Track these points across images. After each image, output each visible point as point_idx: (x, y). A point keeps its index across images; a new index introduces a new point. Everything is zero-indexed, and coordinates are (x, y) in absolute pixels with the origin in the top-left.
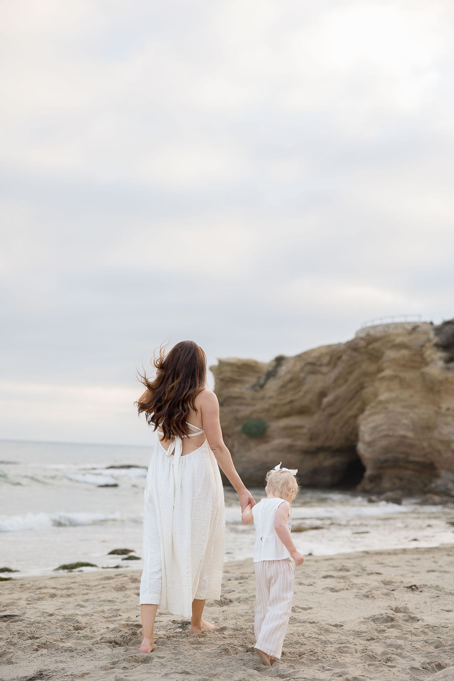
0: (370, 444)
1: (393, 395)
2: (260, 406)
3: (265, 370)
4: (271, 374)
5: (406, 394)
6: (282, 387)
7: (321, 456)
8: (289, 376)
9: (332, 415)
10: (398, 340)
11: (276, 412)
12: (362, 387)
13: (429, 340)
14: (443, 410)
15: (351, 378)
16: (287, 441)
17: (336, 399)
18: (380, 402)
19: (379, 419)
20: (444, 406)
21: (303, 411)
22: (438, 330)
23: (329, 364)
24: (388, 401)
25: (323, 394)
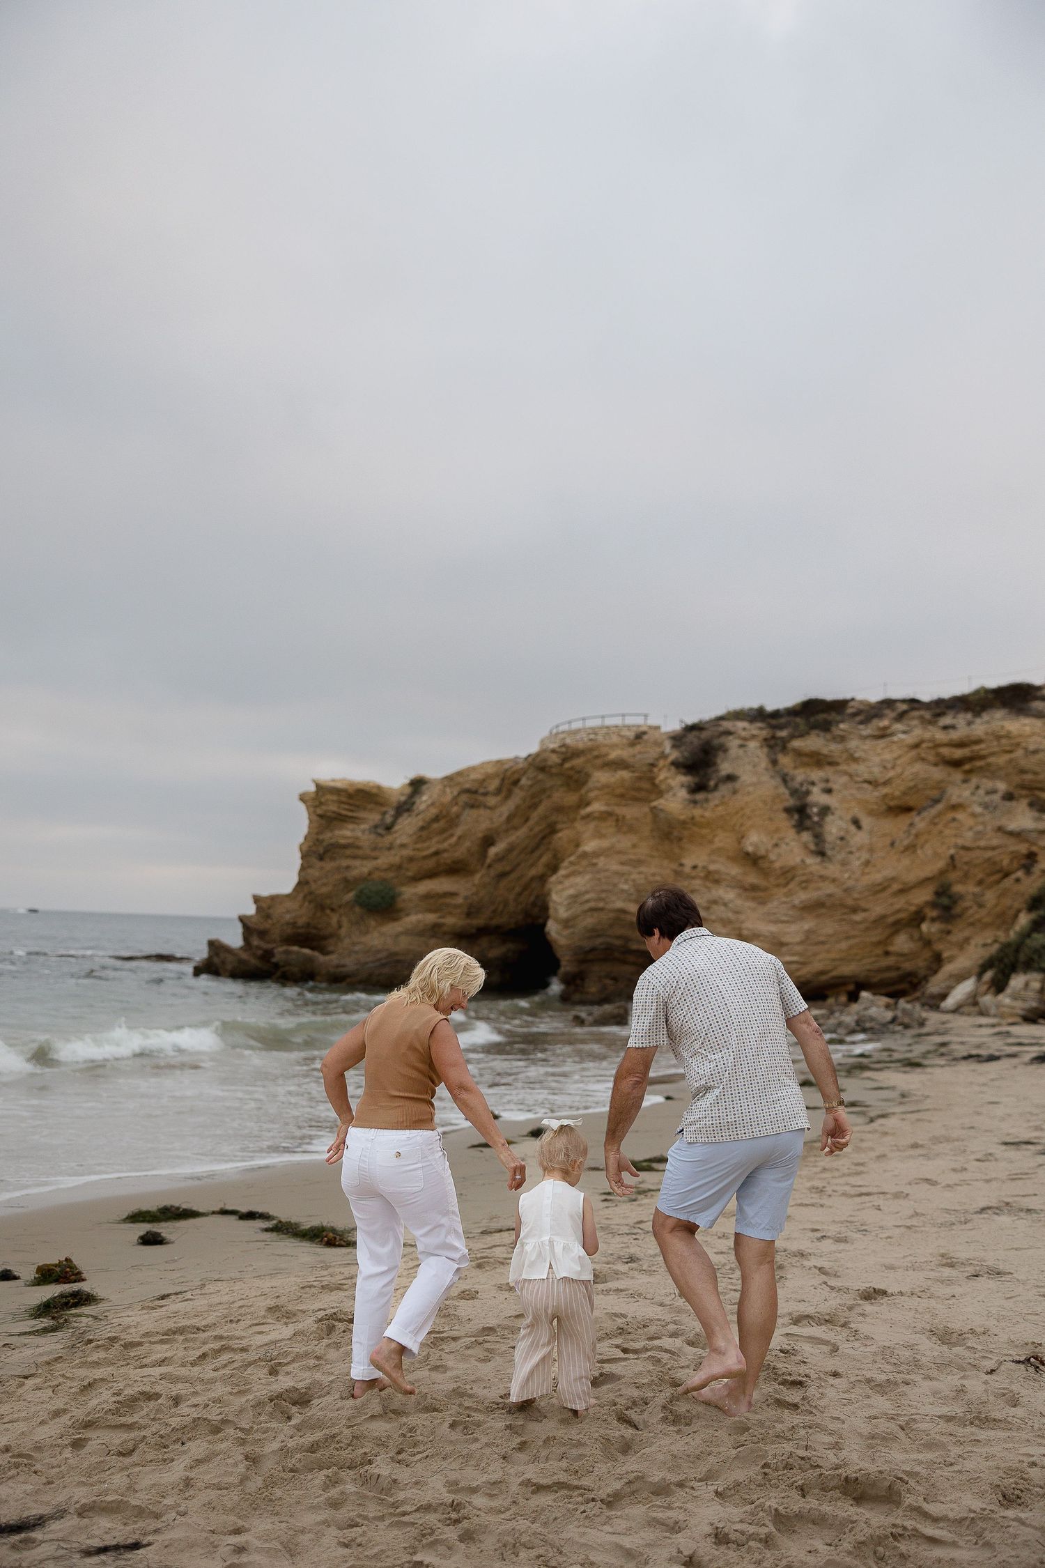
0: (566, 923)
1: (605, 843)
2: (385, 860)
3: (395, 799)
4: (404, 808)
5: (625, 842)
6: (422, 828)
8: (434, 811)
9: (502, 875)
10: (614, 755)
11: (412, 870)
12: (552, 830)
13: (663, 756)
14: (687, 869)
15: (535, 816)
16: (431, 918)
17: (510, 849)
18: (585, 855)
19: (581, 882)
20: (688, 862)
21: (456, 869)
22: (676, 739)
23: (498, 791)
24: (596, 854)
25: (488, 841)
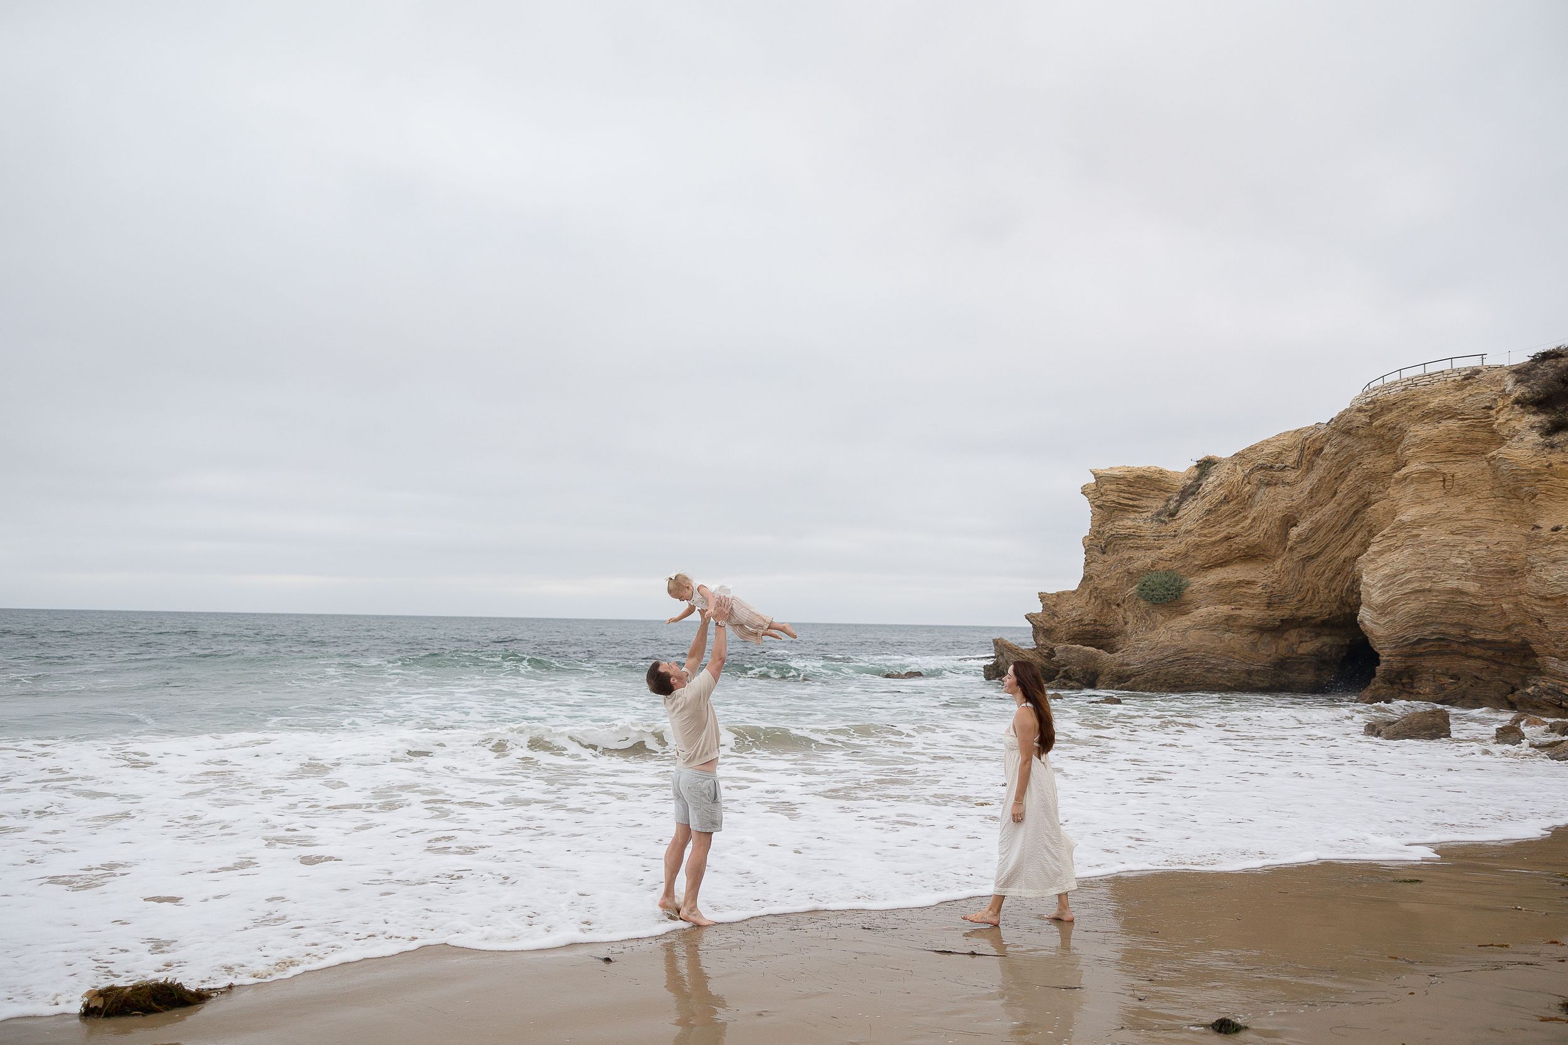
0: (1383, 609)
1: (1428, 510)
2: (1170, 548)
3: (1179, 485)
4: (1190, 491)
5: (1457, 506)
6: (1209, 512)
7: (1293, 636)
8: (1221, 493)
9: (1310, 558)
10: (1434, 403)
11: (1200, 558)
12: (1366, 502)
13: (1504, 394)
14: (1545, 532)
15: (1343, 488)
16: (1224, 610)
17: (1315, 529)
18: (1402, 526)
19: (1399, 559)
20: (1546, 524)
21: (1251, 555)
22: (1522, 373)
23: (1298, 465)
24: (1417, 524)
25: (1289, 521)
